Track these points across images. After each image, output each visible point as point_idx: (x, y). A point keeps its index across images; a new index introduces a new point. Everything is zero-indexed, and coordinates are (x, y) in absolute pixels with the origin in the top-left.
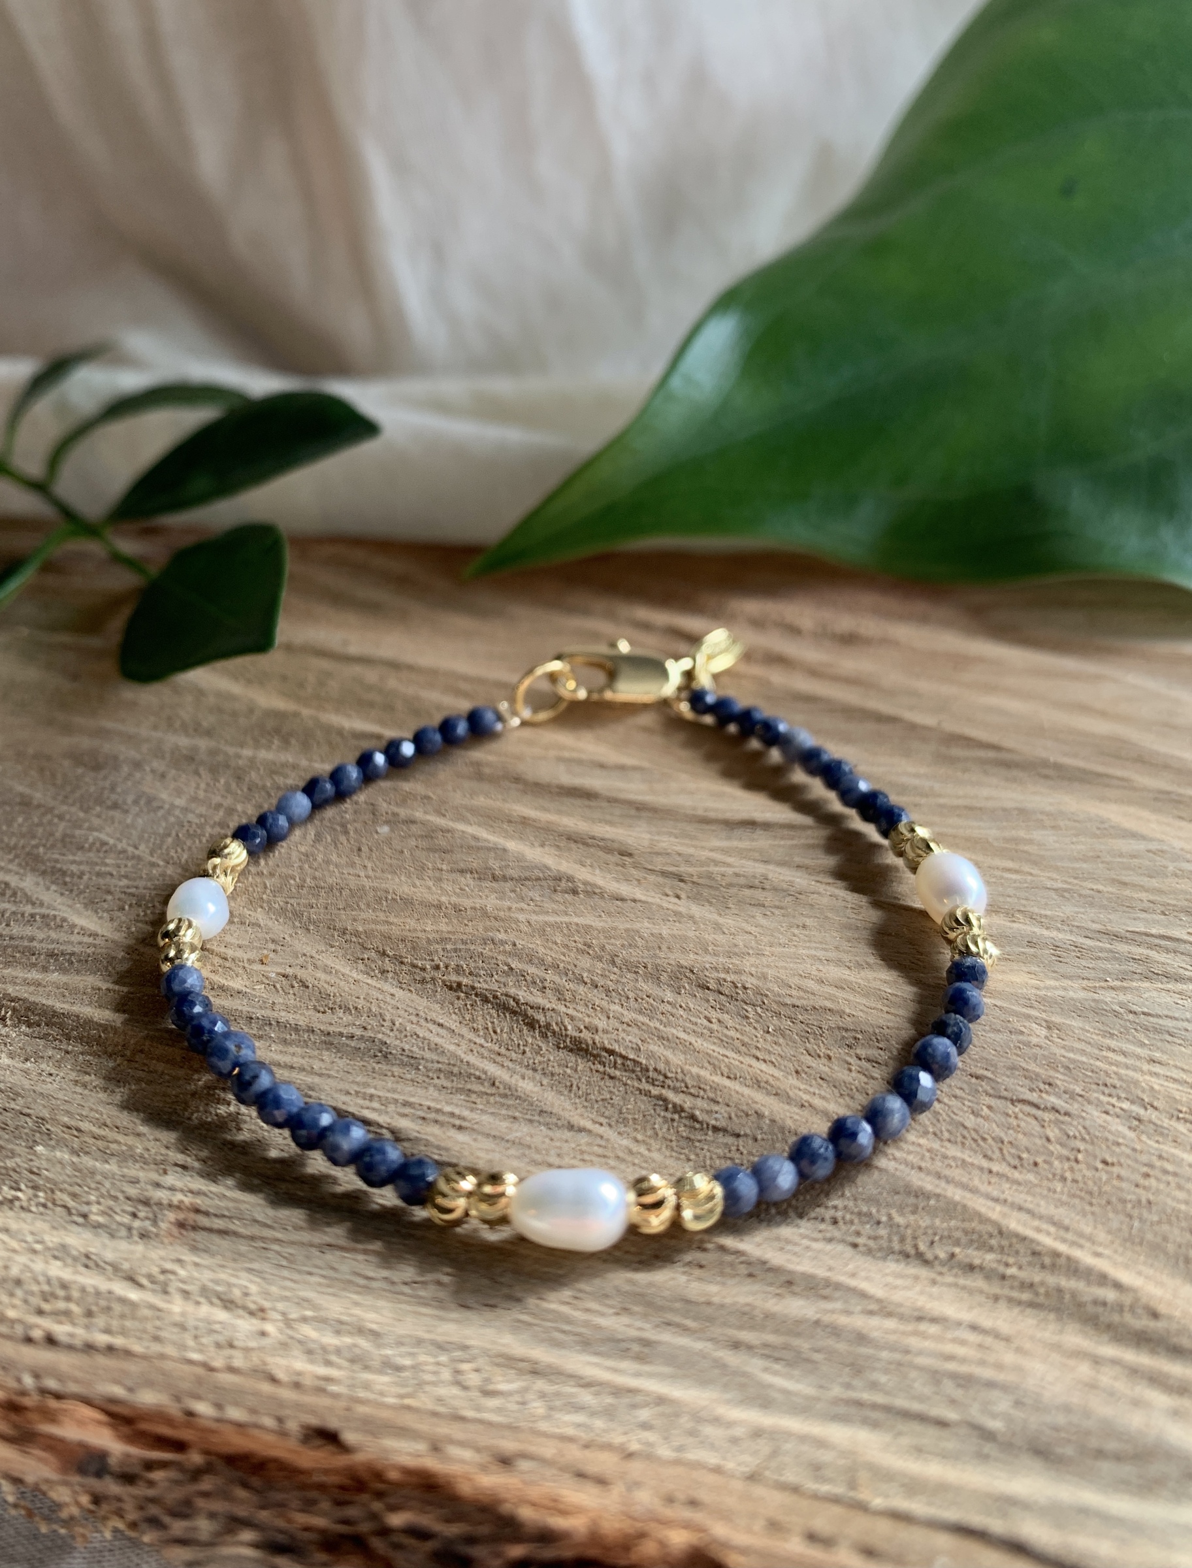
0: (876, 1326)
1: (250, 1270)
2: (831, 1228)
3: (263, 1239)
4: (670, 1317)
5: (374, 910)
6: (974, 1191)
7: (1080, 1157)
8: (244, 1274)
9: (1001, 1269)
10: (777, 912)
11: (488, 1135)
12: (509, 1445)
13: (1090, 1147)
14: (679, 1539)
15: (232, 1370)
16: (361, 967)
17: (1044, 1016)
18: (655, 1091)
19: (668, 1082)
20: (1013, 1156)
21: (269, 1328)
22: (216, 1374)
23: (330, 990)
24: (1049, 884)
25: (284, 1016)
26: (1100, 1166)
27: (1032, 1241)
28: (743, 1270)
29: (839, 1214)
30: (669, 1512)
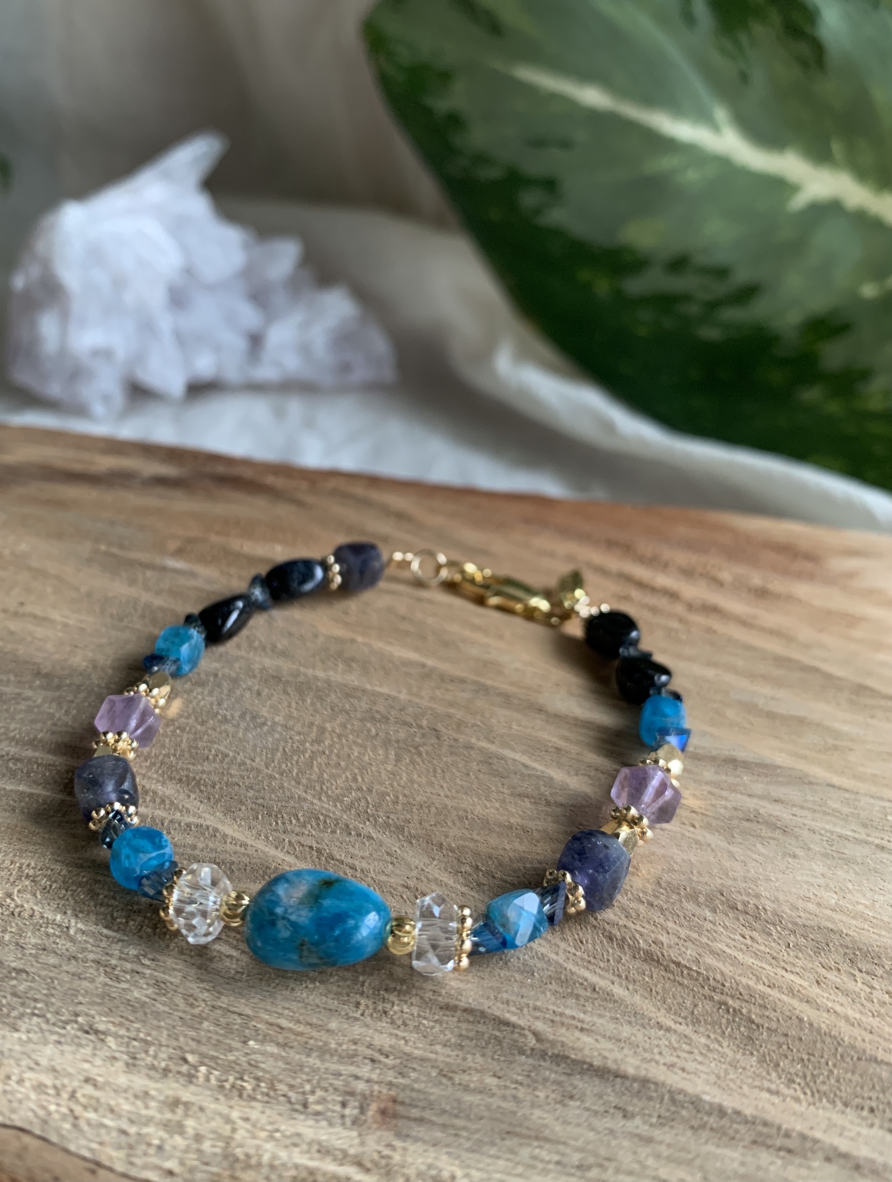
1: (450, 1155)
3: (453, 1126)
5: (460, 828)
10: (772, 842)
11: (605, 1036)
18: (717, 997)
19: (726, 990)
28: (821, 1154)
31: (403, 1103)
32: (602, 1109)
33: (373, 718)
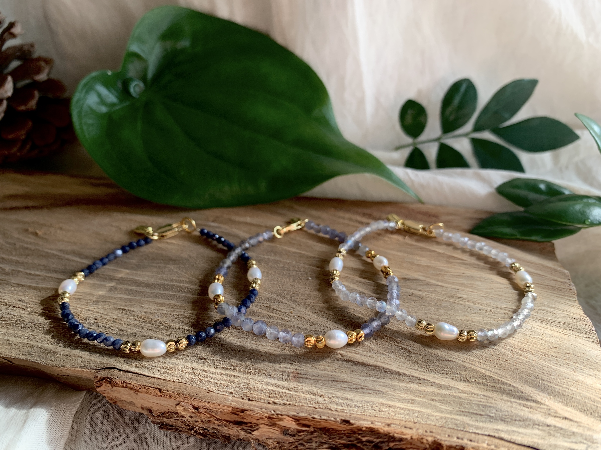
0: (463, 395)
1: (316, 387)
2: (446, 375)
3: (317, 380)
4: (416, 394)
5: (315, 300)
6: (478, 367)
7: (500, 359)
8: (314, 388)
9: (487, 383)
10: (417, 302)
11: (363, 355)
12: (388, 422)
13: (502, 357)
14: (430, 439)
15: (320, 408)
16: (316, 315)
17: (486, 327)
18: (399, 345)
19: (402, 343)
20: (485, 359)
21: (326, 399)
22: (317, 409)
23: (312, 320)
24: (482, 295)
25: (303, 327)
26: (505, 361)
27: (493, 377)
28: (430, 384)
29: (448, 372)
30: (427, 434)
31: (301, 374)
32: (362, 375)
33: (285, 270)
